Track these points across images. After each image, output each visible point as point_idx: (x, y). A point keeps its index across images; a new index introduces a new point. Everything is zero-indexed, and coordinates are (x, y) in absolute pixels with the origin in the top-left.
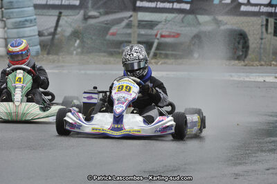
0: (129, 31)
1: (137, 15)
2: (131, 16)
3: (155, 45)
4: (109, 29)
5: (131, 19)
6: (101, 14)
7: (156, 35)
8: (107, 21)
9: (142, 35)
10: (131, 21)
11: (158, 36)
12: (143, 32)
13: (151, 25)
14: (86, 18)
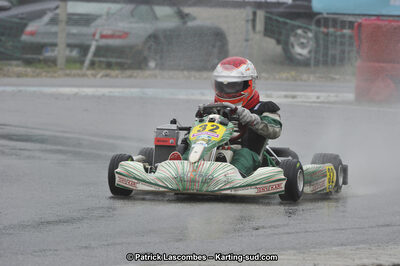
0: (54, 29)
1: (66, 6)
2: (57, 8)
3: (92, 49)
4: (26, 25)
5: (58, 11)
6: (14, 5)
7: (94, 35)
8: (22, 14)
9: (74, 35)
10: (57, 14)
11: (97, 37)
12: (74, 30)
13: (86, 20)
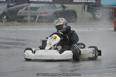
0: (26, 12)
1: (30, 5)
2: (27, 5)
3: (38, 17)
4: (18, 11)
5: (27, 6)
6: (15, 5)
8: (17, 7)
10: (27, 7)
11: (39, 14)
12: (32, 12)
13: (36, 9)
14: (9, 6)
